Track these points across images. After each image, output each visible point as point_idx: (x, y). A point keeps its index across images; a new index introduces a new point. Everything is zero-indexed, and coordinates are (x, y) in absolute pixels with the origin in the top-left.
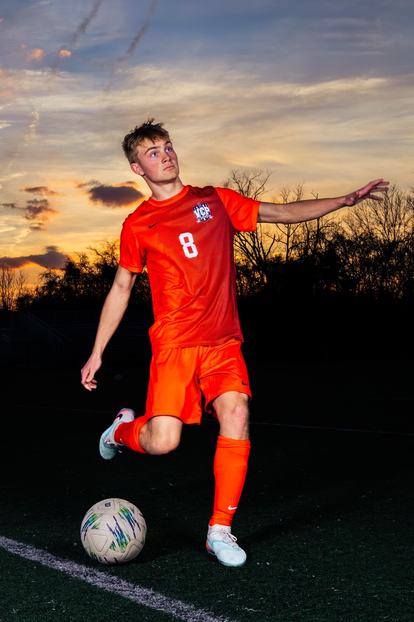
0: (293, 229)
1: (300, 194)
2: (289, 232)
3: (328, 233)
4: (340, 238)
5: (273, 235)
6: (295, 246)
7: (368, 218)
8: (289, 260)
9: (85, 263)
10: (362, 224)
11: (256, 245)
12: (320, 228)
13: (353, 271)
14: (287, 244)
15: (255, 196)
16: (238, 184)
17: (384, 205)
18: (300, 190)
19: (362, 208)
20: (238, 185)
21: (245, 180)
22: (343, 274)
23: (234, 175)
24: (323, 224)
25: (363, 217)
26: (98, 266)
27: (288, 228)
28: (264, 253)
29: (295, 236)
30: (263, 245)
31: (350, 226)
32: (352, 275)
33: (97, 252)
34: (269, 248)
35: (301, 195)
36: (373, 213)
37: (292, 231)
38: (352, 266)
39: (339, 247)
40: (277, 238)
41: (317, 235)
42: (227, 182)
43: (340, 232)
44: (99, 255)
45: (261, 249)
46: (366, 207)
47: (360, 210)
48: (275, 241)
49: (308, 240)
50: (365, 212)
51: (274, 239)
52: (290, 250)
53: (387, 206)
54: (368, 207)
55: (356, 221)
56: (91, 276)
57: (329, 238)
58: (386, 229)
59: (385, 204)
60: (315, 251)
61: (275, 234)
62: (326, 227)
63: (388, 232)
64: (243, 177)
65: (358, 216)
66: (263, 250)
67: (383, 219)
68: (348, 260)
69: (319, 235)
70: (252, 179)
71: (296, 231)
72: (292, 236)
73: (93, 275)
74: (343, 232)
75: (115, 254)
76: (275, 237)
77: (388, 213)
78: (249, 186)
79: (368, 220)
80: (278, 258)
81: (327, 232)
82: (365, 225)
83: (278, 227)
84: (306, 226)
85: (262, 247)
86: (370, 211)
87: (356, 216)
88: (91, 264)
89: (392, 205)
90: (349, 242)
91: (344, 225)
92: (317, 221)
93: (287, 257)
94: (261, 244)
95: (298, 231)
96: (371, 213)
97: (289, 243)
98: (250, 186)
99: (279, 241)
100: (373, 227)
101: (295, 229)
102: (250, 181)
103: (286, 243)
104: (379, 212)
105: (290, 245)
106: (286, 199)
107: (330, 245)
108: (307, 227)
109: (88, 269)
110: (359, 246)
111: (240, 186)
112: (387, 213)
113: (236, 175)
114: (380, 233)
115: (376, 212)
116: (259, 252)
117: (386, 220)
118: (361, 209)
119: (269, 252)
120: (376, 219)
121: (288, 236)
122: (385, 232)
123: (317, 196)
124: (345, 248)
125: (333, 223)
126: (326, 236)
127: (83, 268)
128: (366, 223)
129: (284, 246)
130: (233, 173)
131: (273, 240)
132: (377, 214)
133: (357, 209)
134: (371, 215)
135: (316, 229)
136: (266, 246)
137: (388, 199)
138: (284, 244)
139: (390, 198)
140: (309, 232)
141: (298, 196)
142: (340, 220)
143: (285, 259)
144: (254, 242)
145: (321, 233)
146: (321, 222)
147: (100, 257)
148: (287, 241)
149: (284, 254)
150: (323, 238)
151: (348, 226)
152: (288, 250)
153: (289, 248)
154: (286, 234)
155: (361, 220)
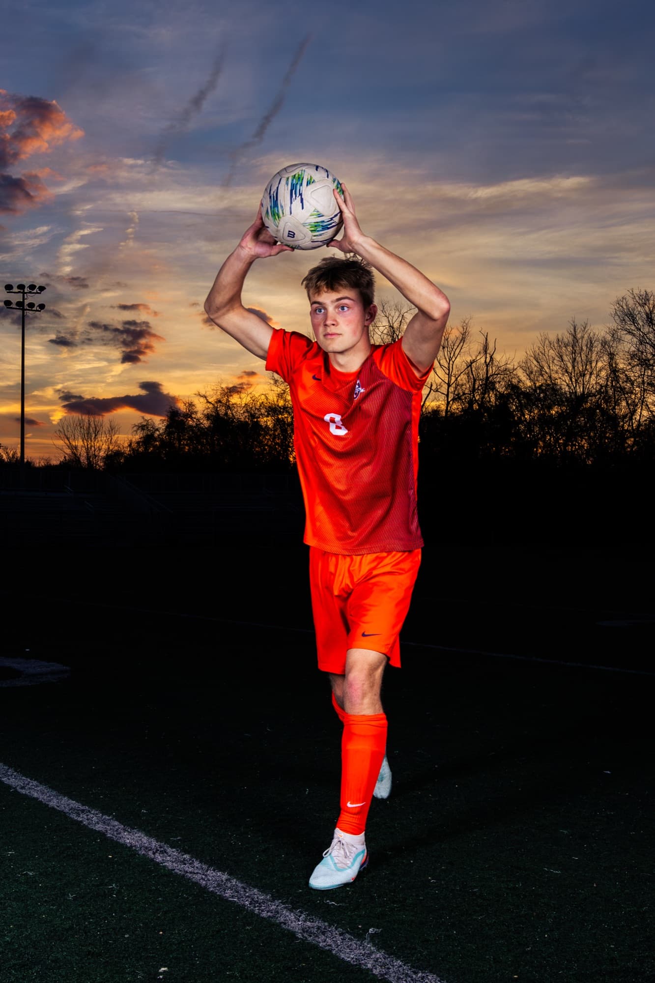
0: (455, 377)
1: (466, 332)
2: (449, 381)
3: (499, 382)
4: (514, 388)
5: (430, 383)
6: (457, 398)
7: (551, 365)
8: (450, 417)
9: (192, 413)
10: (543, 373)
12: (489, 375)
13: (530, 431)
14: (447, 396)
16: (388, 318)
17: (572, 349)
18: (465, 328)
19: (543, 352)
20: (387, 319)
21: (397, 314)
22: (518, 434)
23: (383, 306)
24: (494, 371)
25: (544, 363)
26: (208, 417)
27: (448, 375)
29: (457, 385)
31: (528, 375)
32: (528, 436)
33: (207, 400)
35: (467, 334)
36: (556, 358)
37: (453, 379)
38: (529, 425)
39: (514, 400)
40: (434, 387)
41: (486, 384)
43: (515, 381)
44: (210, 403)
46: (549, 351)
47: (540, 354)
48: (432, 391)
49: (474, 390)
50: (547, 357)
51: (431, 389)
52: (451, 403)
53: (575, 351)
54: (551, 351)
55: (535, 368)
56: (198, 429)
57: (501, 388)
58: (573, 380)
59: (573, 348)
60: (482, 405)
61: (431, 383)
62: (497, 375)
63: (576, 384)
64: (395, 310)
65: (538, 362)
67: (569, 365)
68: (524, 416)
69: (488, 385)
70: (406, 312)
71: (459, 379)
72: (454, 385)
73: (202, 428)
74: (519, 382)
75: (230, 403)
76: (432, 385)
77: (577, 359)
78: (401, 322)
79: (551, 368)
80: (436, 412)
81: (497, 381)
82: (547, 373)
83: (436, 373)
84: (472, 373)
86: (554, 356)
87: (535, 362)
88: (199, 415)
89: (582, 349)
90: (527, 395)
91: (523, 376)
92: (486, 368)
93: (447, 411)
95: (461, 380)
96: (554, 359)
97: (450, 394)
98: (403, 321)
99: (437, 391)
100: (556, 376)
101: (458, 377)
102: (403, 316)
103: (446, 393)
104: (565, 358)
105: (451, 396)
106: (448, 339)
107: (501, 397)
108: (473, 374)
109: (195, 420)
110: (539, 399)
111: (390, 321)
112: (575, 359)
113: (385, 306)
114: (565, 384)
115: (561, 357)
117: (574, 367)
120: (561, 366)
121: (449, 385)
122: (572, 383)
123: (487, 336)
124: (520, 401)
125: (506, 369)
126: (497, 385)
127: (189, 419)
128: (548, 371)
129: (443, 398)
130: (382, 304)
131: (429, 389)
132: (562, 360)
133: (537, 354)
134: (555, 361)
135: (485, 376)
137: (577, 342)
138: (443, 395)
139: (580, 341)
140: (475, 380)
141: (463, 335)
142: (515, 367)
143: (444, 414)
145: (491, 382)
146: (491, 369)
147: (211, 406)
148: (447, 391)
149: (443, 407)
150: (494, 388)
151: (525, 374)
152: (448, 403)
153: (449, 400)
154: (446, 383)
155: (542, 367)
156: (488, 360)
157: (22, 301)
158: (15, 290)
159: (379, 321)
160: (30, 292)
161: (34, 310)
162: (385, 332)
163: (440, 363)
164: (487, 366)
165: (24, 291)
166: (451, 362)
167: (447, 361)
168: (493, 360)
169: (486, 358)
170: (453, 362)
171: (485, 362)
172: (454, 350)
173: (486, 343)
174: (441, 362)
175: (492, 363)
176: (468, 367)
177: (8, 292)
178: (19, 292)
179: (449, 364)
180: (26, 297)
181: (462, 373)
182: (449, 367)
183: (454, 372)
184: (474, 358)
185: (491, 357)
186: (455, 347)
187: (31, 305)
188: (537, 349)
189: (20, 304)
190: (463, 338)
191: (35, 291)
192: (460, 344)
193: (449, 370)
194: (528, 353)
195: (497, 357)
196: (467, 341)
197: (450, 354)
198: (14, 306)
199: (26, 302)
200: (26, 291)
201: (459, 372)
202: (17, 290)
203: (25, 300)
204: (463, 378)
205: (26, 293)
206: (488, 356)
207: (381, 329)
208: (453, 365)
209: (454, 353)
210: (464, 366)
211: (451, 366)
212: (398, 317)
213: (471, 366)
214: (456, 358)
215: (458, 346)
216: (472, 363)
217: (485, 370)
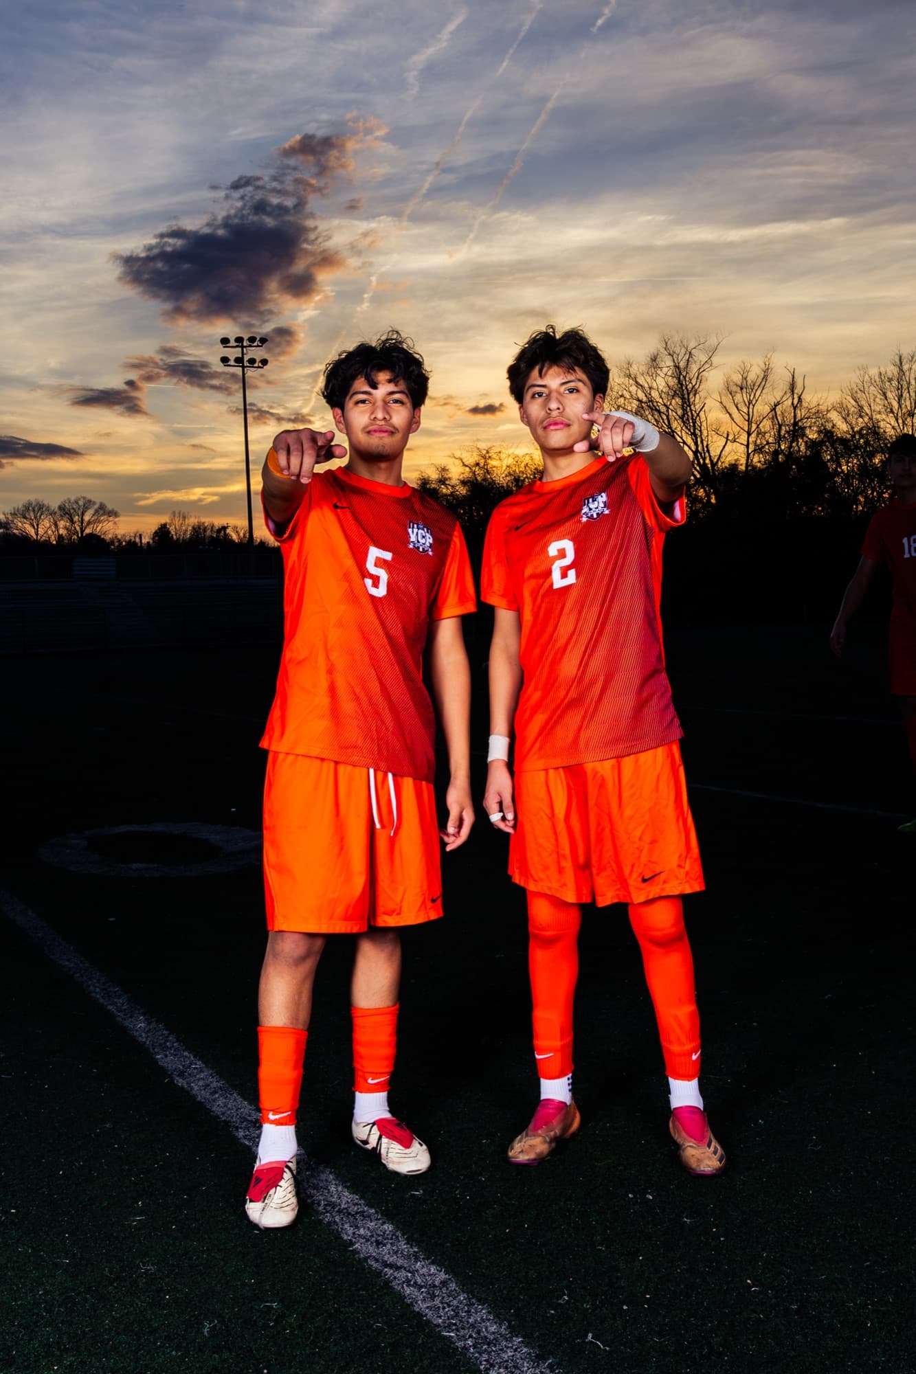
0: (756, 423)
1: (768, 369)
2: (749, 429)
3: (810, 427)
4: (828, 435)
5: (726, 432)
6: (759, 449)
7: (872, 405)
8: (752, 472)
9: (446, 479)
10: (862, 414)
11: (700, 449)
12: (797, 420)
13: (849, 485)
14: (747, 446)
15: (698, 375)
16: (672, 356)
17: (897, 383)
18: (767, 363)
19: (862, 389)
20: (671, 358)
21: (683, 351)
22: (833, 489)
23: (666, 343)
24: (803, 414)
25: (863, 403)
26: (463, 483)
27: (748, 421)
28: (711, 461)
29: (758, 434)
30: (711, 449)
31: (843, 418)
32: (846, 490)
33: (463, 463)
34: (719, 453)
35: (770, 370)
36: (879, 396)
37: (754, 426)
38: (847, 478)
39: (827, 448)
40: (731, 437)
41: (794, 431)
42: (656, 354)
43: (829, 426)
44: (466, 466)
45: (707, 454)
46: (869, 388)
47: (859, 392)
48: (729, 442)
49: (779, 438)
50: (867, 395)
51: (727, 439)
52: (752, 454)
53: (902, 386)
54: (872, 388)
55: (853, 409)
56: (454, 499)
57: (813, 436)
58: (900, 421)
59: (899, 382)
60: (789, 455)
61: (728, 432)
62: (807, 418)
63: (903, 425)
64: (680, 346)
65: (856, 401)
66: (710, 456)
67: (895, 405)
68: (841, 468)
69: (797, 431)
70: (695, 348)
71: (761, 426)
72: (755, 434)
73: (457, 495)
74: (833, 427)
75: (489, 466)
76: (728, 435)
77: (904, 395)
78: (688, 360)
79: (872, 408)
80: (734, 467)
81: (808, 425)
82: (867, 415)
83: (733, 420)
84: (776, 417)
85: (708, 451)
86: (875, 393)
87: (852, 402)
88: (454, 482)
89: (909, 384)
90: (843, 441)
91: (834, 416)
92: (793, 411)
93: (747, 465)
94: (707, 446)
95: (764, 427)
96: (876, 397)
97: (750, 444)
98: (690, 359)
99: (735, 441)
100: (878, 417)
101: (760, 423)
102: (690, 353)
103: (746, 443)
104: (889, 395)
105: (751, 448)
106: (747, 377)
107: (812, 445)
108: (777, 420)
109: (450, 487)
110: (858, 447)
111: (675, 359)
112: (902, 395)
113: (669, 343)
114: (890, 426)
115: (885, 394)
116: (704, 459)
117: (900, 406)
118: (861, 391)
119: (719, 459)
120: (884, 406)
121: (749, 434)
122: (899, 425)
123: (794, 372)
124: (835, 449)
125: (818, 411)
126: (808, 432)
127: (443, 486)
128: (868, 412)
129: (742, 449)
130: (665, 340)
131: (725, 440)
132: (886, 398)
133: (854, 392)
134: (877, 400)
135: (792, 421)
136: (714, 452)
137: (904, 374)
138: (743, 446)
139: (907, 373)
140: (780, 426)
141: (765, 372)
142: (829, 409)
143: (743, 468)
144: (696, 444)
145: (799, 428)
146: (799, 412)
147: (467, 469)
148: (746, 440)
149: (743, 461)
150: (804, 435)
151: (840, 417)
152: (748, 455)
153: (750, 452)
154: (744, 430)
155: (861, 407)
156: (796, 401)
157: (240, 356)
158: (233, 343)
159: (662, 361)
160: (250, 346)
161: (256, 367)
162: (669, 373)
163: (737, 407)
164: (795, 408)
165: (242, 344)
166: (751, 406)
167: (745, 404)
168: (801, 402)
169: (793, 399)
170: (754, 406)
171: (793, 404)
172: (754, 391)
173: (793, 381)
174: (739, 406)
175: (801, 406)
176: (772, 411)
177: (224, 347)
178: (237, 346)
179: (749, 408)
180: (245, 351)
181: (764, 418)
182: (749, 412)
183: (755, 417)
184: (779, 399)
185: (799, 398)
186: (756, 388)
187: (252, 361)
188: (855, 386)
189: (239, 360)
190: (765, 376)
191: (255, 344)
192: (761, 383)
193: (749, 415)
194: (844, 390)
195: (807, 397)
196: (769, 379)
197: (750, 396)
198: (232, 362)
199: (246, 358)
200: (245, 344)
201: (761, 418)
202: (235, 344)
203: (245, 356)
204: (766, 425)
205: (246, 347)
206: (796, 396)
207: (665, 370)
208: (753, 409)
209: (755, 395)
210: (767, 409)
211: (751, 410)
212: (685, 354)
213: (774, 409)
214: (757, 401)
215: (759, 386)
216: (776, 406)
217: (793, 414)
